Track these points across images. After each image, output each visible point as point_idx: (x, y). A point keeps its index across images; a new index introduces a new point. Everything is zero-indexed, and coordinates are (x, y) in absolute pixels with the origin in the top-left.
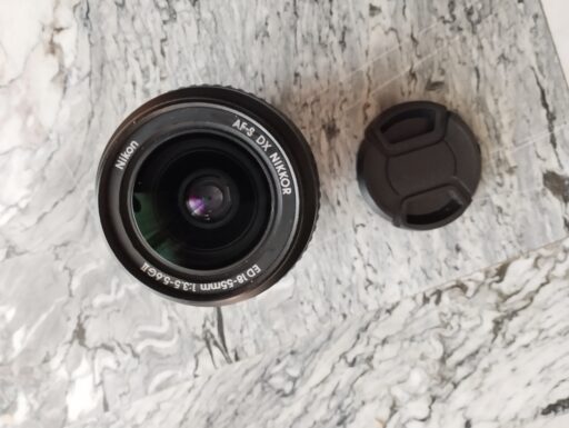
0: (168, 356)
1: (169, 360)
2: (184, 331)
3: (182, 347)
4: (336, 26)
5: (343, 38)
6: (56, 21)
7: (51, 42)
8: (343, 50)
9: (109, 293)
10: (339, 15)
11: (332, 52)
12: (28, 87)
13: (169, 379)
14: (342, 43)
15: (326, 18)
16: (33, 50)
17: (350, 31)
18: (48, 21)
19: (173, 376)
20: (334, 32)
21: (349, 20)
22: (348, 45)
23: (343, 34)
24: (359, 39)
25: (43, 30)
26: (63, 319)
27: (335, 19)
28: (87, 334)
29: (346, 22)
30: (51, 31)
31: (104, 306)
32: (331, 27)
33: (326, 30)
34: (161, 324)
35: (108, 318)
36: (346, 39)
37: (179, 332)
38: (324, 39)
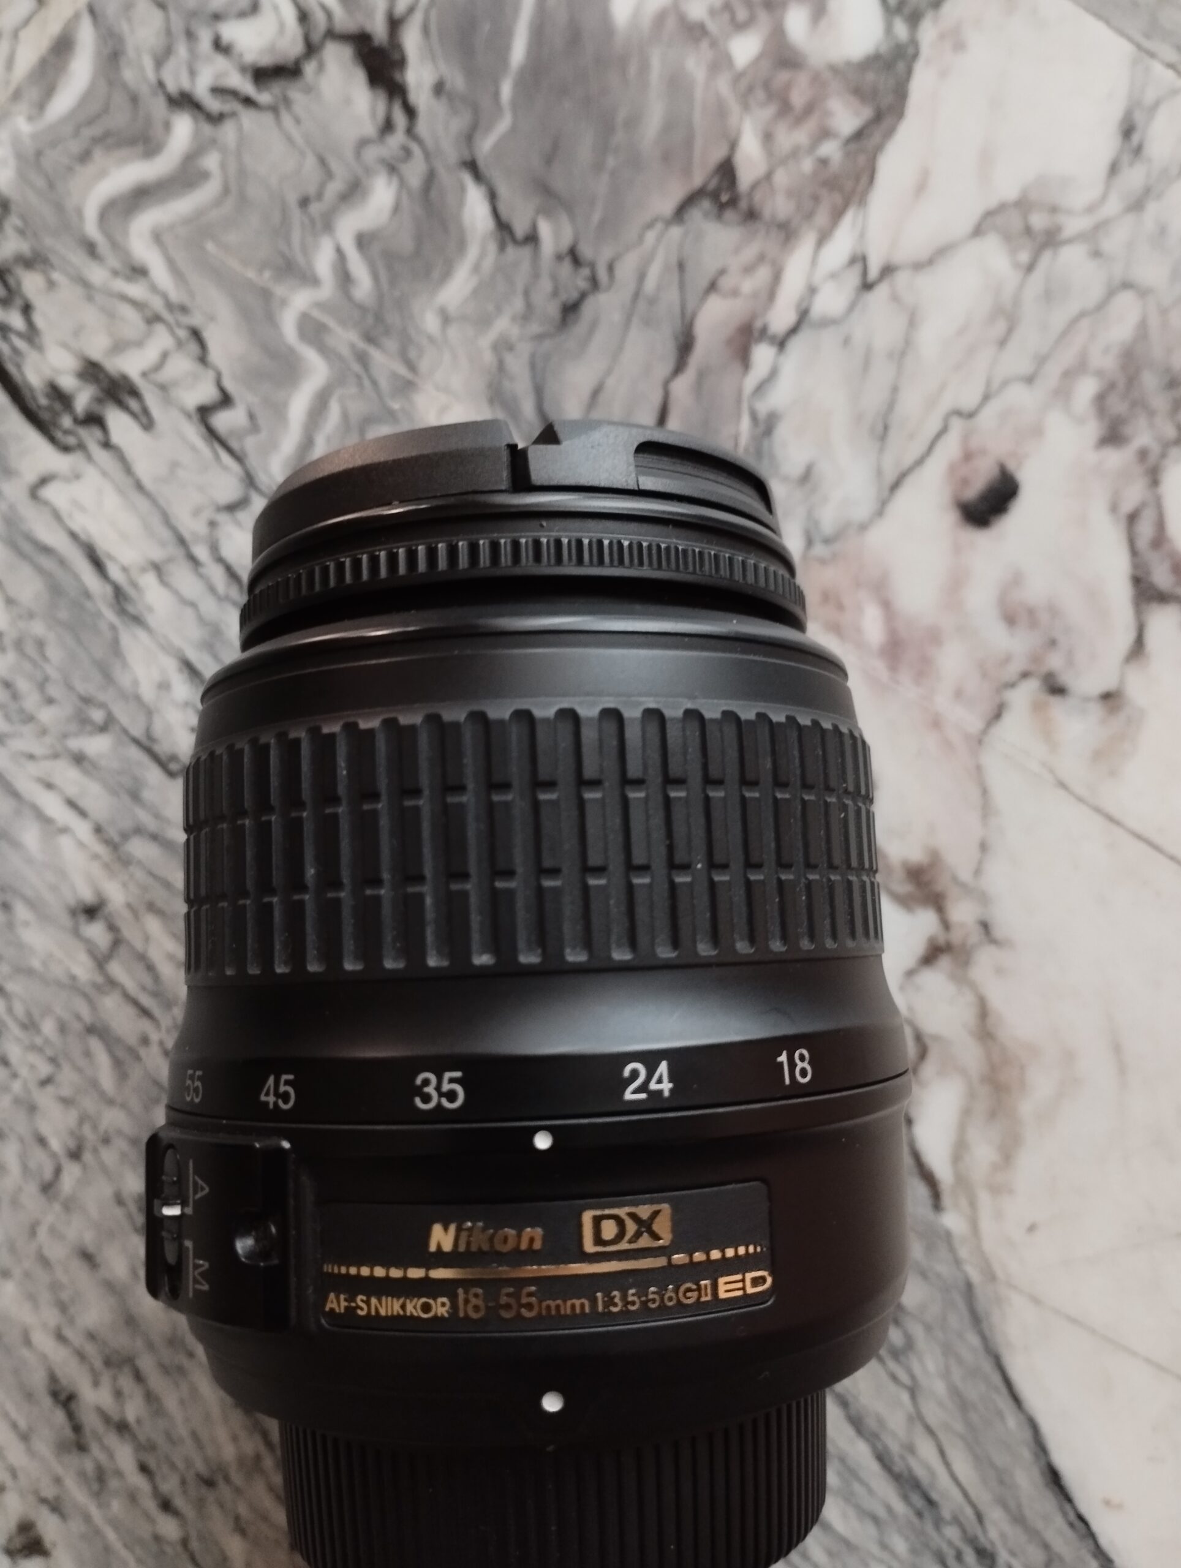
0: (85, 157)
1: (75, 147)
2: (78, 258)
3: (59, 208)
4: (112, 1439)
5: (71, 1415)
6: (961, 977)
7: (936, 902)
8: (53, 1379)
9: (363, 241)
10: (119, 1474)
11: (81, 1356)
12: (936, 723)
13: (49, 92)
14: (65, 1399)
15: (152, 1447)
16: (984, 847)
17: (62, 1448)
18: (984, 961)
19: (41, 106)
20: (106, 1419)
21: (82, 1475)
22: (47, 1401)
23: (77, 1428)
24: (25, 1437)
25: (985, 926)
26: (457, 81)
27: (125, 1456)
28: (360, 77)
29: (89, 1466)
30: (956, 937)
31: (354, 191)
32: (122, 1427)
33: (133, 1410)
34: (157, 237)
35: (322, 162)
36: (59, 1416)
37: (91, 249)
38: (126, 1382)
